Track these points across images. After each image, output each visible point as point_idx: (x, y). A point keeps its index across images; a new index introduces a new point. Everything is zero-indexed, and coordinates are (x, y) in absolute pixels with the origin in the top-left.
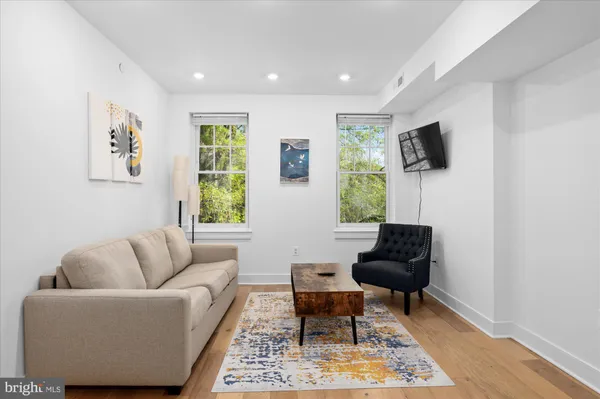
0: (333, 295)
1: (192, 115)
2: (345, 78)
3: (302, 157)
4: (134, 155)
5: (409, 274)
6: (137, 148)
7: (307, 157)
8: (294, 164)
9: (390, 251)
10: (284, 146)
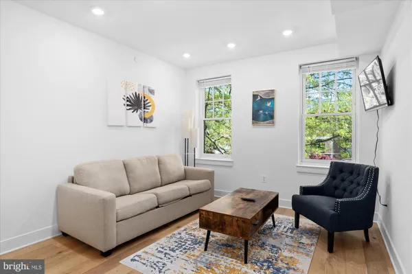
0: (225, 217)
1: (198, 81)
2: (287, 33)
3: (269, 104)
4: (146, 110)
5: (333, 212)
6: (150, 106)
7: (273, 105)
8: (263, 110)
9: (336, 188)
10: (255, 96)
